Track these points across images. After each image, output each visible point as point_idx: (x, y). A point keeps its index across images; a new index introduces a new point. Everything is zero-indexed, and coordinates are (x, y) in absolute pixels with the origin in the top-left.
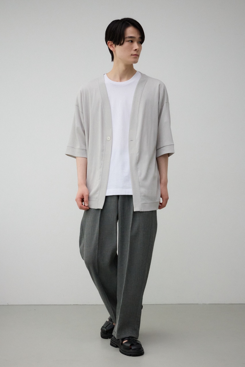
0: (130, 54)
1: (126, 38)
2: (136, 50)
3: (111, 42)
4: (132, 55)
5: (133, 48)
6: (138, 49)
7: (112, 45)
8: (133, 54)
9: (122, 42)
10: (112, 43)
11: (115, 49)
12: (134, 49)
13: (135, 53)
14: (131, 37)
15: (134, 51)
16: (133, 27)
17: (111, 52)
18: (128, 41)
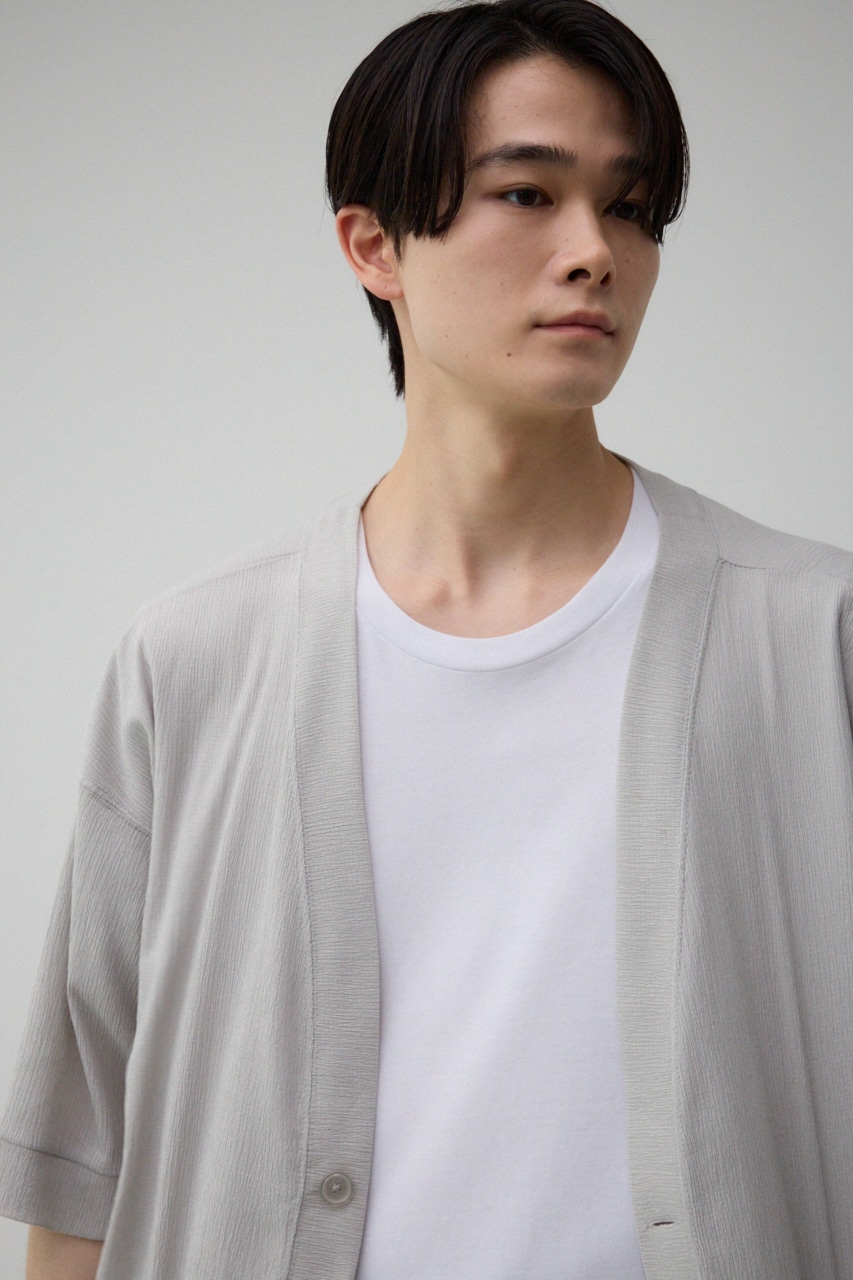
0: (524, 318)
1: (482, 162)
2: (576, 275)
3: (361, 212)
4: (538, 325)
5: (546, 258)
6: (602, 263)
7: (376, 242)
8: (551, 315)
9: (443, 207)
10: (377, 230)
11: (396, 280)
12: (564, 263)
13: (571, 302)
14: (528, 154)
15: (559, 283)
16: (550, 56)
17: (384, 312)
18: (501, 195)
